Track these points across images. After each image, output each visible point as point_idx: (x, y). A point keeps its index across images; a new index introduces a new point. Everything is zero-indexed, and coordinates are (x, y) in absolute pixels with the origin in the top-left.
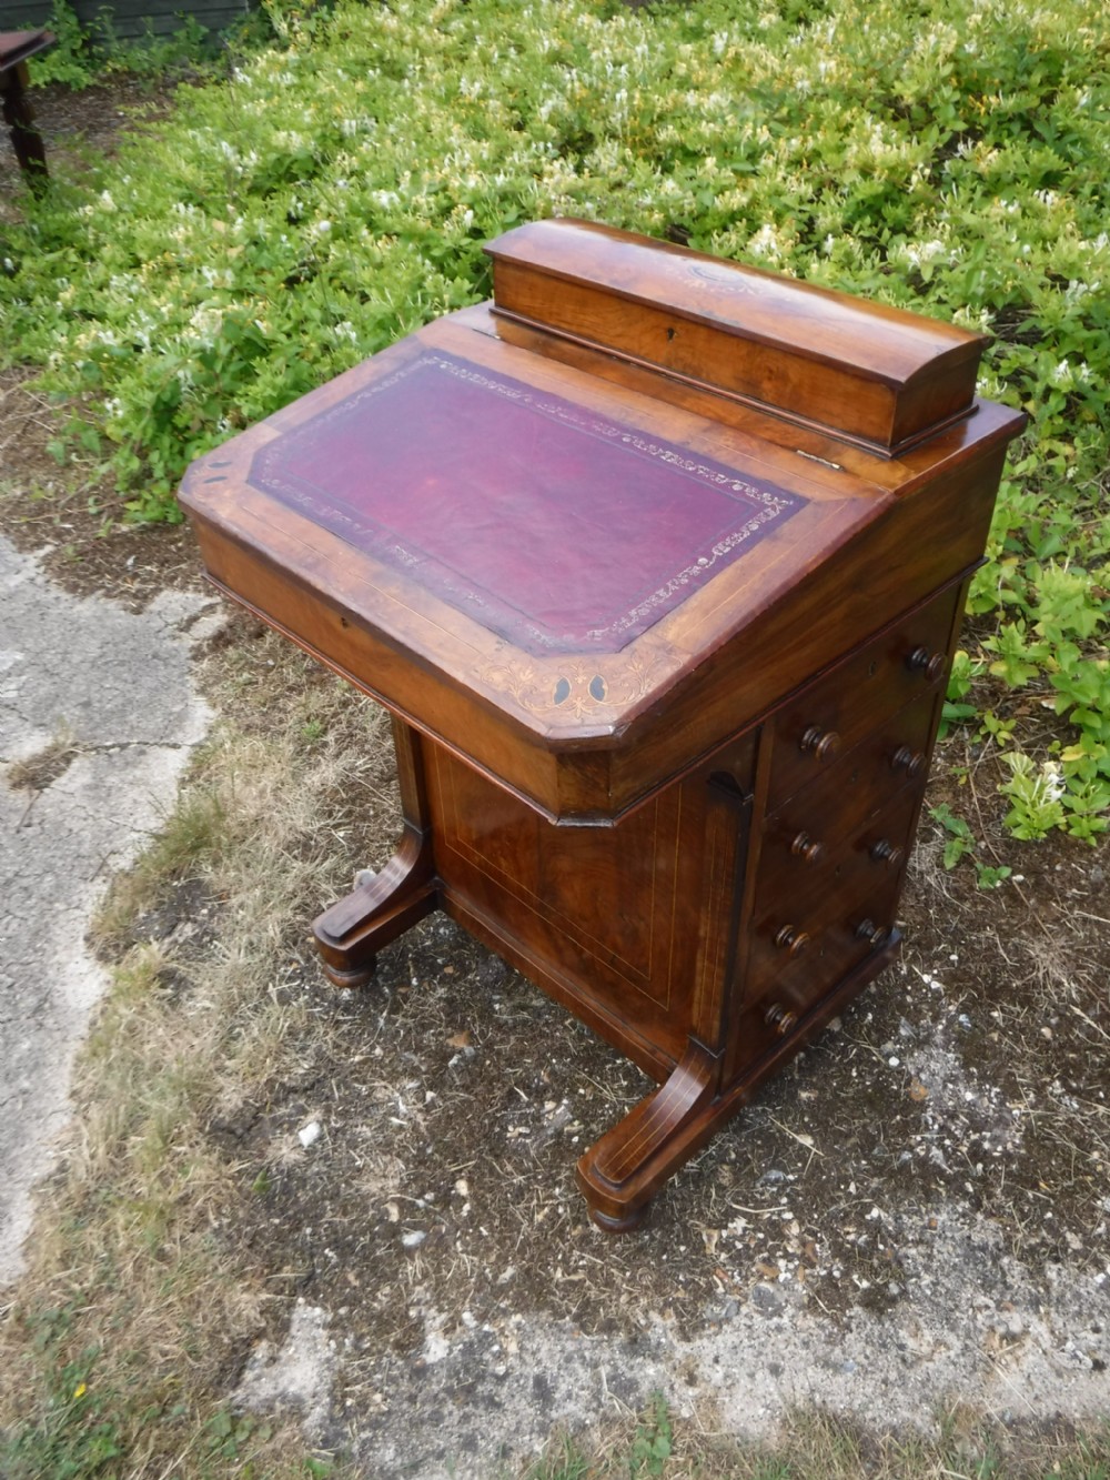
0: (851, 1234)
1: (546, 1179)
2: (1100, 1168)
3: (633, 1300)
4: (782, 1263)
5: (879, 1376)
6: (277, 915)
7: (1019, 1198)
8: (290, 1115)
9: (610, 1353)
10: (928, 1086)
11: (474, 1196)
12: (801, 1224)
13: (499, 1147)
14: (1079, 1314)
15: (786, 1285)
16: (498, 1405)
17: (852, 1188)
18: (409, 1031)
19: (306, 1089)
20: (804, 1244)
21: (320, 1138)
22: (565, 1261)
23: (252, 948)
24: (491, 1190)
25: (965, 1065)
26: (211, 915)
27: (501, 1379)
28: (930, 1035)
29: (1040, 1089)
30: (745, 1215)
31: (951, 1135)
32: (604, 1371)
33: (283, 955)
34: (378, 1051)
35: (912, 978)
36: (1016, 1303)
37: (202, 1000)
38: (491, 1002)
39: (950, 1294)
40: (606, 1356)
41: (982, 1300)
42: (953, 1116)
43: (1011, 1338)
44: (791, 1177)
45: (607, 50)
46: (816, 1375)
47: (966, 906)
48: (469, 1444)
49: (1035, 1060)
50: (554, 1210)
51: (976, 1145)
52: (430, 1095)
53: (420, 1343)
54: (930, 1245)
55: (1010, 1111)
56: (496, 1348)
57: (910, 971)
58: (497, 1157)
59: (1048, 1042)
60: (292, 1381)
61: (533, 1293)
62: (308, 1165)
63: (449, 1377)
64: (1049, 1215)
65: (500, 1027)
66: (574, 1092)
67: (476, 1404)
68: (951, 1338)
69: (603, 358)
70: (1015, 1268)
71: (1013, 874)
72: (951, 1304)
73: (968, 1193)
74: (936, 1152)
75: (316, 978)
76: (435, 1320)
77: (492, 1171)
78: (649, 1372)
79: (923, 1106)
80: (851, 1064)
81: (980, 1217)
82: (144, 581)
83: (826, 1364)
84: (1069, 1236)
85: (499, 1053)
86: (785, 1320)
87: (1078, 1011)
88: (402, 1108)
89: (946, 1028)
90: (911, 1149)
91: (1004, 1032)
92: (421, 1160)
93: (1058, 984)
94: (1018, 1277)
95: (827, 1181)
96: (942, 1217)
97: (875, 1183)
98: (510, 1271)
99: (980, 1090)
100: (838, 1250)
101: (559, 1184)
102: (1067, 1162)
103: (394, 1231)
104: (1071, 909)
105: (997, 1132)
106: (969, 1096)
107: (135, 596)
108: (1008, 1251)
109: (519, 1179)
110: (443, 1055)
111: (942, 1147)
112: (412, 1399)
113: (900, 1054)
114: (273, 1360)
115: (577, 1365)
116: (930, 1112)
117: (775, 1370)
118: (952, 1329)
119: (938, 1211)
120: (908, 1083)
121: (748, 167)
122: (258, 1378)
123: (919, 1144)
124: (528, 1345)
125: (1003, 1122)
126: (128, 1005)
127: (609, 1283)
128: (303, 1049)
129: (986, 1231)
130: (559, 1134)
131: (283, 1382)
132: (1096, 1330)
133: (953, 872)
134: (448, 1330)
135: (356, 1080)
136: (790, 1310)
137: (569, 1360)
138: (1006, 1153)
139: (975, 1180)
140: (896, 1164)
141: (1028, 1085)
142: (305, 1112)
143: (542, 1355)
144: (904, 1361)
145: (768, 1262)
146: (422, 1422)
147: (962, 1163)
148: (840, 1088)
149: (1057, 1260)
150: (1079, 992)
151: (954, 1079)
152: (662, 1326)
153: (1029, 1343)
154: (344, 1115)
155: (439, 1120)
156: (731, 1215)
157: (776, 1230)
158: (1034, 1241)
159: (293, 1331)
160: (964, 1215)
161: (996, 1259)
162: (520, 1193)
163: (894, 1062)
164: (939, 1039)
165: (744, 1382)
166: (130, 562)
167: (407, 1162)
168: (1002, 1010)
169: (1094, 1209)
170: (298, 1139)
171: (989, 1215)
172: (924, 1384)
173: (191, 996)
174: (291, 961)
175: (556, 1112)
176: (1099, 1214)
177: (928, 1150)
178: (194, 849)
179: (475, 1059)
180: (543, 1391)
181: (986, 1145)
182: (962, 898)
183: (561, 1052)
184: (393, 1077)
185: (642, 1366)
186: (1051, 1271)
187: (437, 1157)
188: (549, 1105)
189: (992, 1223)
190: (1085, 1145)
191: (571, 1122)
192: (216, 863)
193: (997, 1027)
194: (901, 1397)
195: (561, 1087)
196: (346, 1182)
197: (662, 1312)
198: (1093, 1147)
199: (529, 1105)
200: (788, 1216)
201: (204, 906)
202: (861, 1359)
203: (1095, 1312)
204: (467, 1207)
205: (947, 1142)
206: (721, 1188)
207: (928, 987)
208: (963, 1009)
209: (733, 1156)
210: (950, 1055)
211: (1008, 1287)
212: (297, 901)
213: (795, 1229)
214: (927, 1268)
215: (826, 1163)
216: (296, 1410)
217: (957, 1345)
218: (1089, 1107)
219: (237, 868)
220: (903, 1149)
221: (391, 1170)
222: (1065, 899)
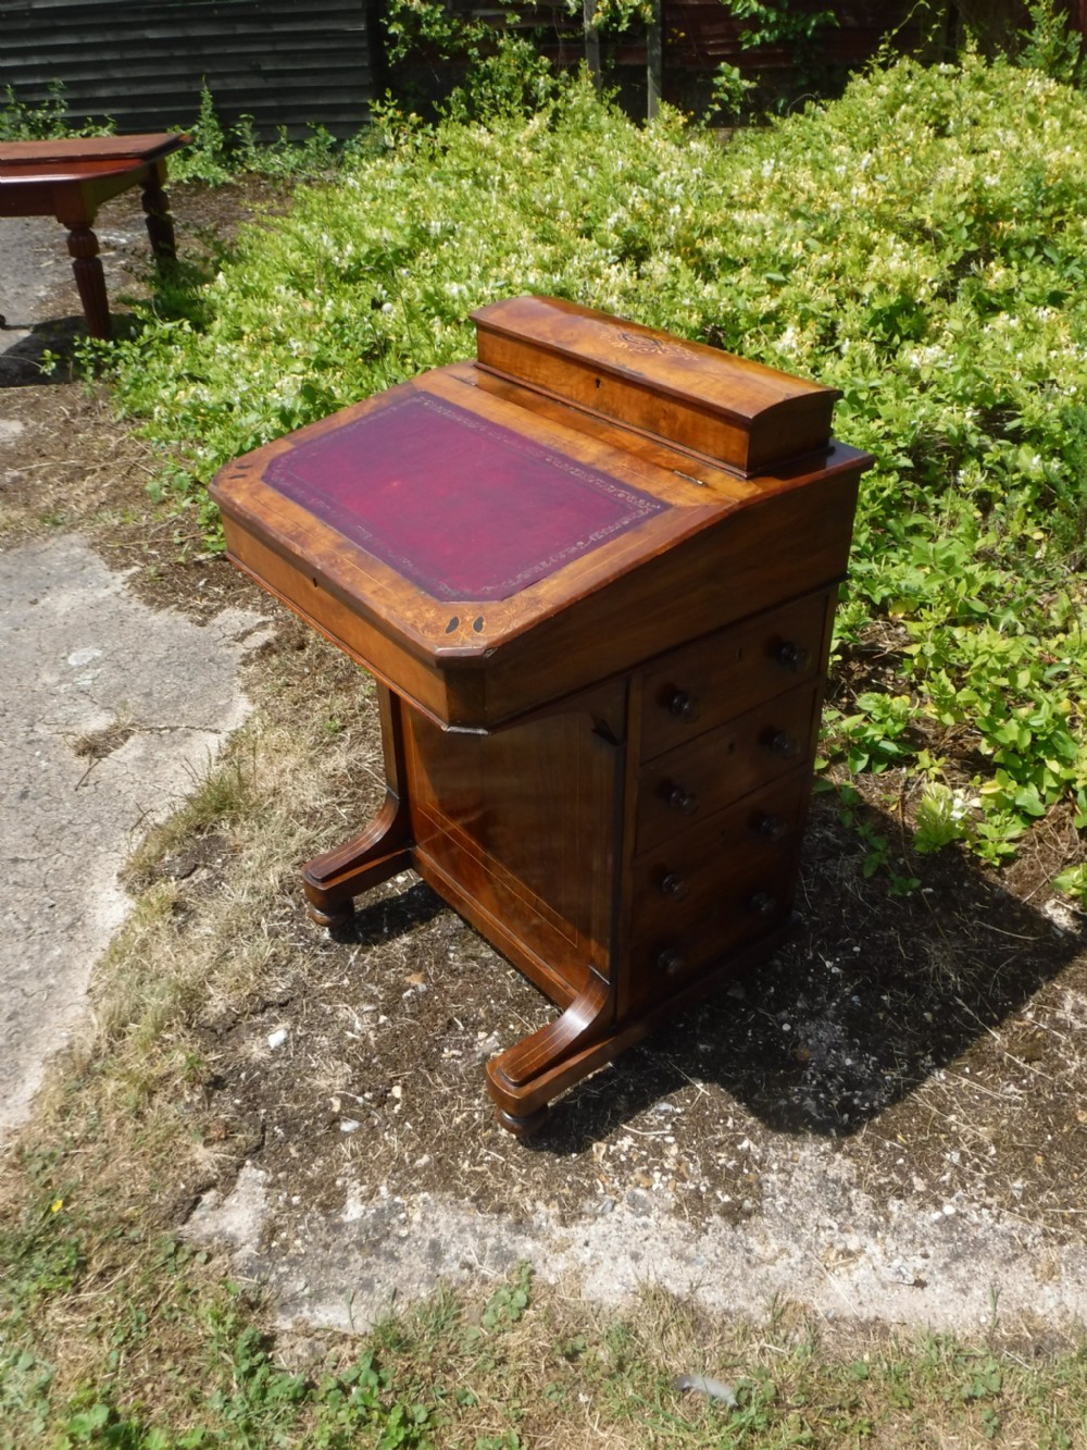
0: (722, 1158)
1: (468, 1092)
2: (954, 1128)
3: (524, 1190)
4: (657, 1175)
5: (725, 1271)
6: (279, 868)
7: (877, 1147)
8: (264, 1023)
9: (497, 1229)
10: (813, 1049)
11: (406, 1099)
12: (680, 1147)
13: (433, 1064)
14: (912, 1241)
15: (658, 1193)
16: (397, 1259)
17: (730, 1123)
18: (374, 968)
19: (281, 1005)
20: (679, 1162)
21: (286, 1042)
22: (474, 1155)
23: (254, 891)
24: (421, 1095)
25: (850, 1036)
26: (224, 864)
27: (402, 1240)
28: (823, 1009)
29: (913, 1061)
30: (633, 1135)
31: (826, 1091)
32: (490, 1242)
33: (279, 899)
34: (346, 981)
35: (816, 963)
36: (856, 1227)
37: (205, 928)
38: (448, 950)
39: (800, 1215)
40: (494, 1232)
41: (827, 1221)
42: (831, 1075)
43: (847, 1254)
44: (679, 1110)
45: (675, 171)
46: (667, 1265)
47: (876, 910)
48: (367, 1285)
49: (913, 1037)
50: (471, 1116)
51: (849, 1099)
52: (383, 1018)
53: (341, 1206)
54: (790, 1174)
55: (883, 1077)
56: (403, 1216)
57: (816, 957)
58: (431, 1070)
59: (928, 1024)
60: (230, 1223)
61: (442, 1178)
62: (272, 1062)
63: (360, 1233)
64: (901, 1161)
65: (452, 972)
66: (503, 1026)
67: (378, 1256)
68: (793, 1248)
69: (550, 402)
70: (861, 1201)
71: (924, 886)
72: (799, 1222)
73: (832, 1136)
74: (809, 1102)
75: (303, 921)
76: (356, 1189)
77: (425, 1081)
78: (527, 1247)
79: (805, 1065)
80: (748, 1026)
81: (838, 1156)
82: (212, 600)
83: (680, 1257)
84: (916, 1180)
85: (447, 992)
86: (651, 1221)
87: (960, 1001)
88: (358, 1026)
89: (838, 1005)
90: (787, 1097)
91: (889, 1013)
92: (366, 1066)
93: (946, 978)
94: (862, 1206)
95: (709, 1116)
96: (805, 1154)
97: (750, 1121)
98: (425, 1159)
99: (860, 1058)
100: (709, 1170)
101: (478, 1096)
102: (925, 1121)
103: (335, 1120)
104: (971, 919)
105: (868, 1092)
106: (849, 1062)
107: (202, 611)
108: (858, 1186)
109: (446, 1090)
110: (399, 988)
111: (815, 1097)
112: (326, 1246)
113: (793, 1022)
114: (218, 1206)
115: (468, 1236)
116: (811, 1070)
117: (635, 1257)
118: (796, 1241)
119: (802, 1148)
120: (795, 1045)
121: (780, 277)
122: (203, 1218)
123: (796, 1094)
124: (430, 1216)
125: (875, 1085)
126: (143, 925)
127: (507, 1175)
128: (282, 974)
129: (842, 1167)
130: (486, 1057)
131: (223, 1223)
132: (925, 1256)
133: (869, 881)
134: (365, 1199)
135: (324, 1001)
136: (656, 1212)
137: (462, 1231)
138: (872, 1109)
139: (840, 1127)
140: (771, 1108)
141: (903, 1057)
142: (277, 1022)
143: (441, 1224)
144: (749, 1261)
145: (647, 1173)
146: (331, 1265)
147: (830, 1112)
148: (736, 1044)
149: (900, 1197)
150: (963, 985)
151: (837, 1047)
152: (545, 1214)
153: (862, 1259)
154: (309, 1026)
155: (387, 1038)
156: (620, 1134)
157: (658, 1150)
158: (883, 1180)
159: (238, 1186)
160: (824, 1154)
161: (845, 1191)
162: (444, 1101)
163: (786, 1027)
164: (830, 1013)
165: (608, 1263)
166: (202, 583)
167: (354, 1068)
168: (892, 995)
169: (943, 1160)
170: (267, 1041)
171: (847, 1156)
172: (762, 1282)
173: (197, 924)
174: (285, 906)
175: (487, 1043)
176: (945, 1165)
177: (803, 1099)
178: (218, 810)
179: (426, 994)
180: (436, 1252)
181: (856, 1101)
182: (874, 903)
183: (500, 995)
184: (354, 1002)
185: (523, 1241)
186: (894, 1205)
187: (380, 1065)
188: (482, 1035)
189: (848, 1162)
190: (945, 1109)
191: (497, 1049)
192: (234, 822)
193: (884, 1008)
194: (741, 1289)
195: (494, 1022)
196: (301, 1078)
197: (547, 1203)
198: (951, 1111)
199: (465, 1033)
200: (670, 1139)
201: (219, 856)
202: (712, 1257)
203: (927, 1242)
204: (398, 1107)
205: (821, 1095)
206: (616, 1112)
207: (829, 970)
208: (856, 992)
209: (632, 1089)
210: (838, 1027)
211: (852, 1213)
212: (297, 859)
213: (674, 1150)
214: (783, 1192)
215: (711, 1101)
216: (231, 1246)
217: (798, 1254)
218: (954, 1079)
219: (251, 829)
220: (781, 1097)
221: (340, 1072)
222: (967, 910)
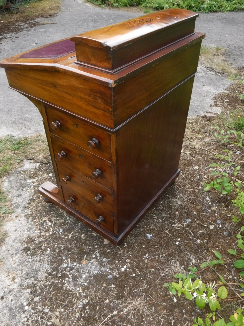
0: (44, 245)
2: (58, 310)
3: (34, 207)
4: (39, 231)
5: (10, 249)
7: (50, 286)
9: (24, 204)
10: (87, 265)
12: (48, 235)
14: (17, 297)
15: (34, 233)
16: (18, 190)
17: (56, 245)
20: (43, 236)
25: (94, 276)
27: (22, 190)
28: (104, 267)
29: (86, 297)
31: (71, 270)
32: (21, 204)
35: (125, 263)
36: (22, 280)
39: (26, 265)
41: (24, 272)
42: (78, 271)
43: (14, 278)
44: (60, 233)
46: (13, 237)
49: (96, 296)
51: (67, 276)
53: (31, 179)
54: (39, 262)
55: (79, 287)
56: (28, 189)
57: (127, 262)
59: (103, 301)
63: (24, 183)
64: (44, 293)
67: (18, 187)
68: (16, 265)
70: (30, 281)
71: (177, 298)
72: (24, 265)
73: (53, 272)
74: (65, 265)
76: (35, 180)
78: (19, 210)
79: (80, 263)
80: (93, 246)
81: (46, 275)
83: (15, 240)
84: (38, 298)
86: (26, 232)
87: (116, 312)
89: (107, 272)
90: (66, 259)
91: (105, 288)
94: (28, 282)
95: (59, 241)
96: (46, 265)
97: (57, 250)
99: (86, 280)
100: (41, 242)
103: (52, 172)
105: (72, 283)
106: (84, 276)
108: (36, 280)
111: (67, 267)
112: (21, 179)
113: (96, 258)
114: (30, 163)
115: (23, 200)
116: (78, 265)
117: (16, 230)
118: (18, 265)
119: (48, 264)
120: (87, 260)
122: (28, 162)
123: (68, 261)
124: (28, 193)
125: (75, 285)
127: (38, 203)
129: (42, 275)
131: (26, 164)
132: (12, 300)
134: (32, 182)
136: (28, 233)
137: (24, 198)
138: (64, 284)
139: (57, 274)
140: (62, 255)
141: (87, 293)
143: (26, 195)
144: (13, 254)
145: (40, 229)
146: (17, 181)
147: (62, 271)
148: (85, 244)
149: (31, 292)
151: (89, 272)
152: (29, 212)
153: (12, 283)
156: (51, 222)
157: (48, 231)
158: (38, 288)
159: (35, 164)
160: (47, 270)
161: (34, 277)
163: (93, 256)
164: (103, 269)
165: (14, 225)
168: (114, 288)
169: (45, 306)
171: (46, 277)
172: (7, 258)
176: (43, 307)
177: (65, 263)
180: (19, 196)
181: (67, 279)
185: (21, 209)
186: (29, 291)
189: (44, 278)
190: (66, 307)
193: (108, 286)
194: (5, 253)
197: (31, 211)
198: (65, 310)
200: (51, 233)
202: (15, 246)
203: (16, 301)
205: (68, 269)
206: (58, 220)
207: (122, 267)
208: (114, 277)
209: (66, 222)
210: (97, 272)
211: (26, 279)
213: (47, 234)
214: (33, 260)
215: (64, 240)
216: (22, 167)
217: (14, 266)
218: (78, 311)
220: (66, 257)
222: (168, 316)
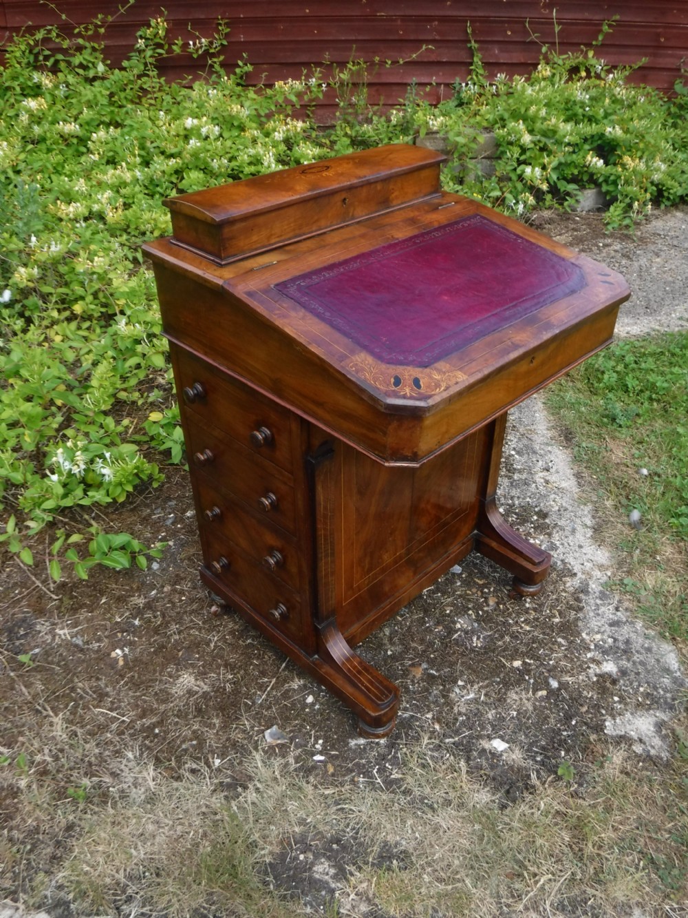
1: (505, 626)
8: (487, 759)
9: (590, 602)
11: (521, 658)
13: (489, 649)
15: (541, 541)
16: (627, 640)
18: (413, 699)
19: (466, 753)
21: (501, 738)
22: (550, 618)
24: (516, 650)
26: (307, 849)
27: (615, 640)
32: (599, 602)
34: (429, 716)
36: (532, 478)
38: (386, 656)
39: (533, 494)
40: (592, 601)
41: (533, 486)
43: (546, 482)
48: (649, 650)
50: (523, 622)
52: (460, 683)
53: (610, 675)
54: (513, 497)
56: (601, 643)
58: (495, 649)
60: (649, 730)
61: (569, 629)
62: (521, 742)
63: (622, 659)
65: (405, 651)
66: (449, 615)
67: (631, 649)
70: (518, 476)
72: (537, 495)
76: (594, 669)
77: (504, 650)
78: (594, 586)
83: (573, 532)
85: (424, 651)
86: (558, 542)
88: (472, 696)
92: (505, 683)
94: (522, 476)
98: (560, 640)
101: (507, 621)
103: (551, 692)
108: (511, 477)
110: (429, 678)
112: (638, 674)
114: (641, 740)
115: (600, 612)
117: (580, 547)
118: (548, 496)
122: (653, 747)
124: (596, 630)
127: (556, 600)
128: (435, 759)
130: (477, 620)
131: (650, 734)
134: (598, 663)
135: (454, 724)
136: (553, 541)
137: (598, 615)
143: (599, 624)
144: (564, 510)
146: (646, 669)
149: (512, 465)
152: (571, 584)
154: (482, 727)
155: (477, 676)
159: (623, 733)
161: (515, 480)
162: (515, 637)
165: (588, 556)
167: (508, 691)
170: (505, 751)
172: (573, 506)
175: (461, 623)
179: (431, 662)
180: (615, 624)
183: (422, 622)
184: (450, 704)
185: (592, 589)
186: (516, 467)
187: (502, 675)
188: (458, 626)
191: (469, 615)
194: (580, 513)
195: (446, 621)
196: (528, 719)
197: (565, 582)
199: (459, 636)
201: (297, 858)
202: (568, 522)
204: (527, 661)
211: (526, 479)
214: (524, 499)
216: (660, 725)
221: (515, 697)
